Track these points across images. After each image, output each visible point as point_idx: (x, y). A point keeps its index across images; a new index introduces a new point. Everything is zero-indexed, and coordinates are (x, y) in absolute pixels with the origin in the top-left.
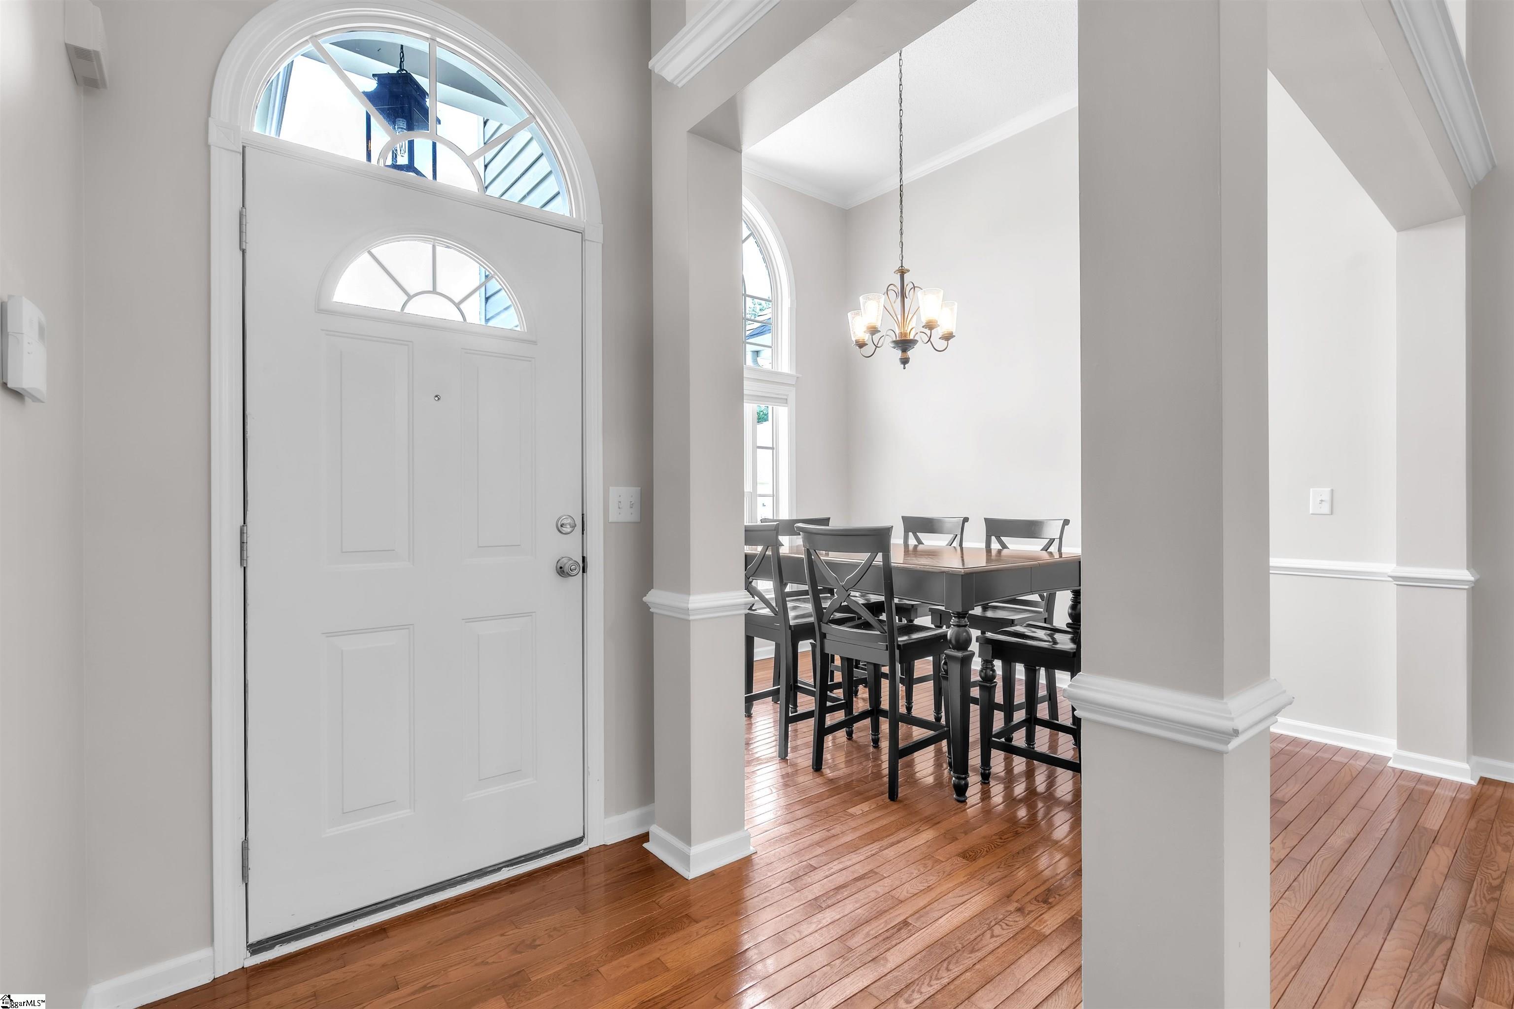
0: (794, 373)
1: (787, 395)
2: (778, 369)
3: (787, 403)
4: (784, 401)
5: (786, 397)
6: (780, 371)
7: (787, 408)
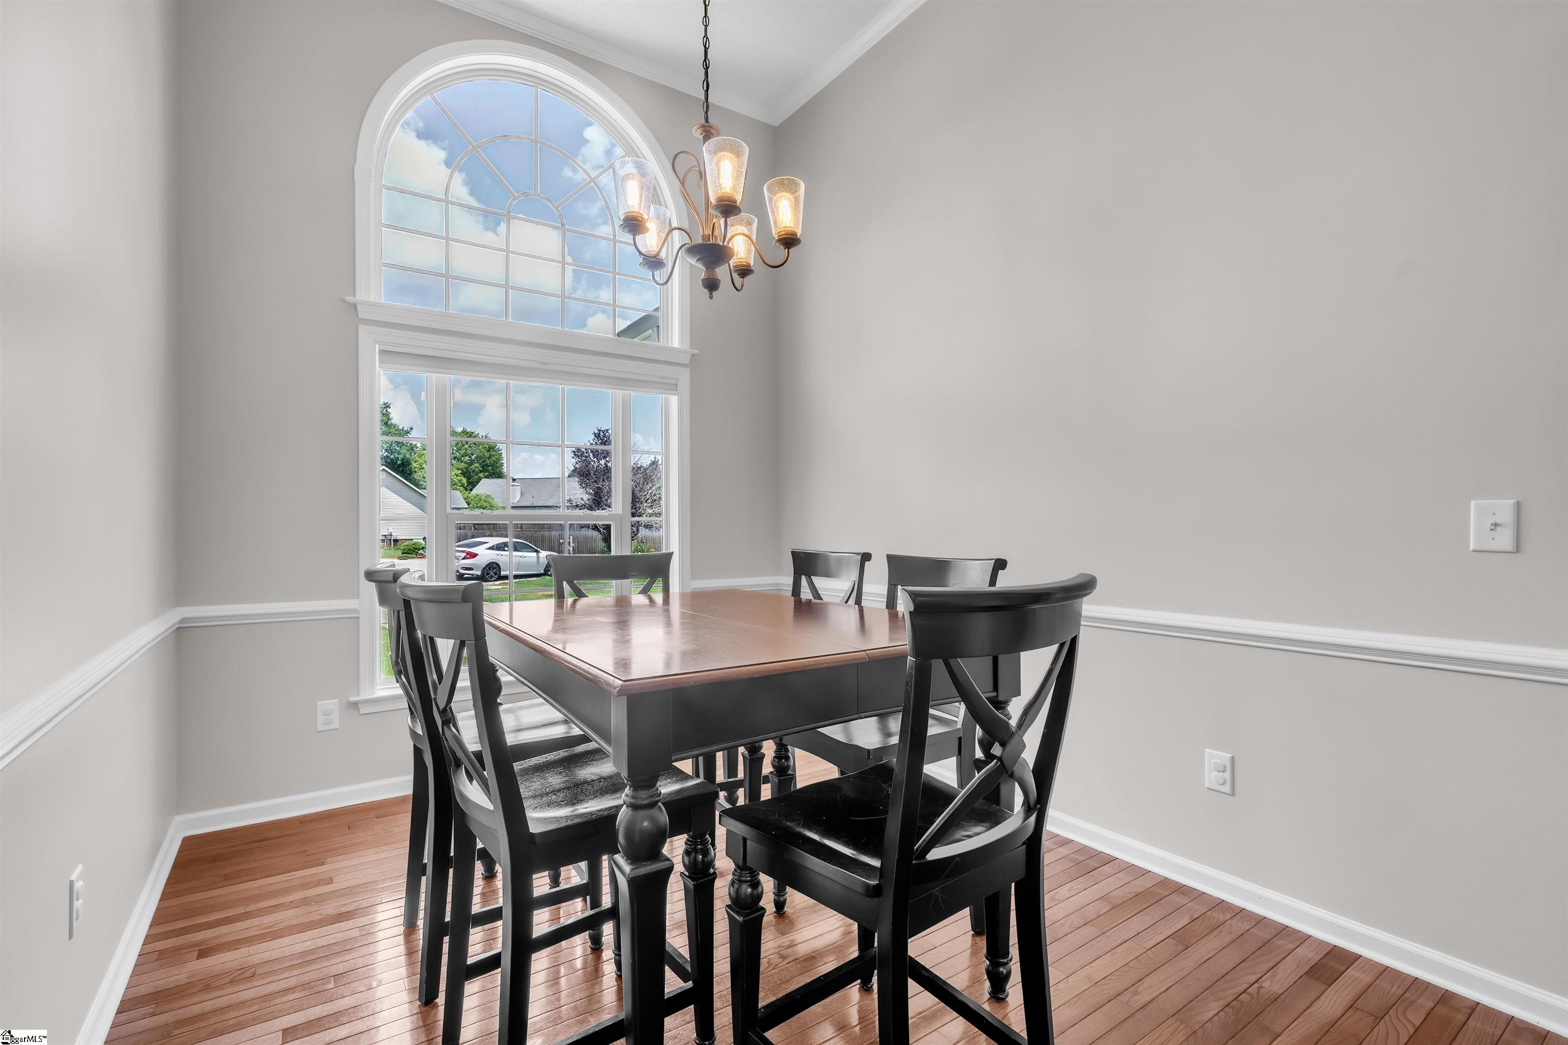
0: (687, 347)
1: (677, 379)
2: (668, 344)
3: (677, 390)
4: (673, 387)
5: (675, 382)
6: (670, 345)
7: (677, 396)
